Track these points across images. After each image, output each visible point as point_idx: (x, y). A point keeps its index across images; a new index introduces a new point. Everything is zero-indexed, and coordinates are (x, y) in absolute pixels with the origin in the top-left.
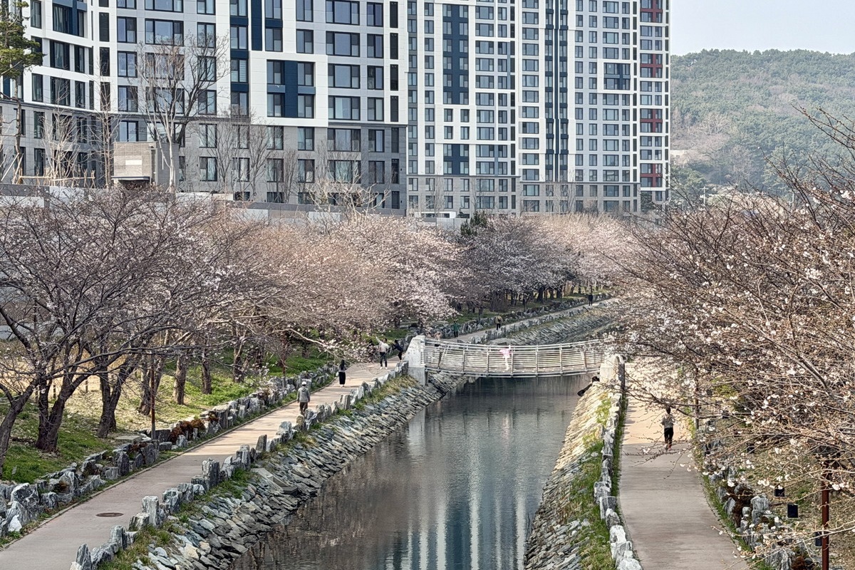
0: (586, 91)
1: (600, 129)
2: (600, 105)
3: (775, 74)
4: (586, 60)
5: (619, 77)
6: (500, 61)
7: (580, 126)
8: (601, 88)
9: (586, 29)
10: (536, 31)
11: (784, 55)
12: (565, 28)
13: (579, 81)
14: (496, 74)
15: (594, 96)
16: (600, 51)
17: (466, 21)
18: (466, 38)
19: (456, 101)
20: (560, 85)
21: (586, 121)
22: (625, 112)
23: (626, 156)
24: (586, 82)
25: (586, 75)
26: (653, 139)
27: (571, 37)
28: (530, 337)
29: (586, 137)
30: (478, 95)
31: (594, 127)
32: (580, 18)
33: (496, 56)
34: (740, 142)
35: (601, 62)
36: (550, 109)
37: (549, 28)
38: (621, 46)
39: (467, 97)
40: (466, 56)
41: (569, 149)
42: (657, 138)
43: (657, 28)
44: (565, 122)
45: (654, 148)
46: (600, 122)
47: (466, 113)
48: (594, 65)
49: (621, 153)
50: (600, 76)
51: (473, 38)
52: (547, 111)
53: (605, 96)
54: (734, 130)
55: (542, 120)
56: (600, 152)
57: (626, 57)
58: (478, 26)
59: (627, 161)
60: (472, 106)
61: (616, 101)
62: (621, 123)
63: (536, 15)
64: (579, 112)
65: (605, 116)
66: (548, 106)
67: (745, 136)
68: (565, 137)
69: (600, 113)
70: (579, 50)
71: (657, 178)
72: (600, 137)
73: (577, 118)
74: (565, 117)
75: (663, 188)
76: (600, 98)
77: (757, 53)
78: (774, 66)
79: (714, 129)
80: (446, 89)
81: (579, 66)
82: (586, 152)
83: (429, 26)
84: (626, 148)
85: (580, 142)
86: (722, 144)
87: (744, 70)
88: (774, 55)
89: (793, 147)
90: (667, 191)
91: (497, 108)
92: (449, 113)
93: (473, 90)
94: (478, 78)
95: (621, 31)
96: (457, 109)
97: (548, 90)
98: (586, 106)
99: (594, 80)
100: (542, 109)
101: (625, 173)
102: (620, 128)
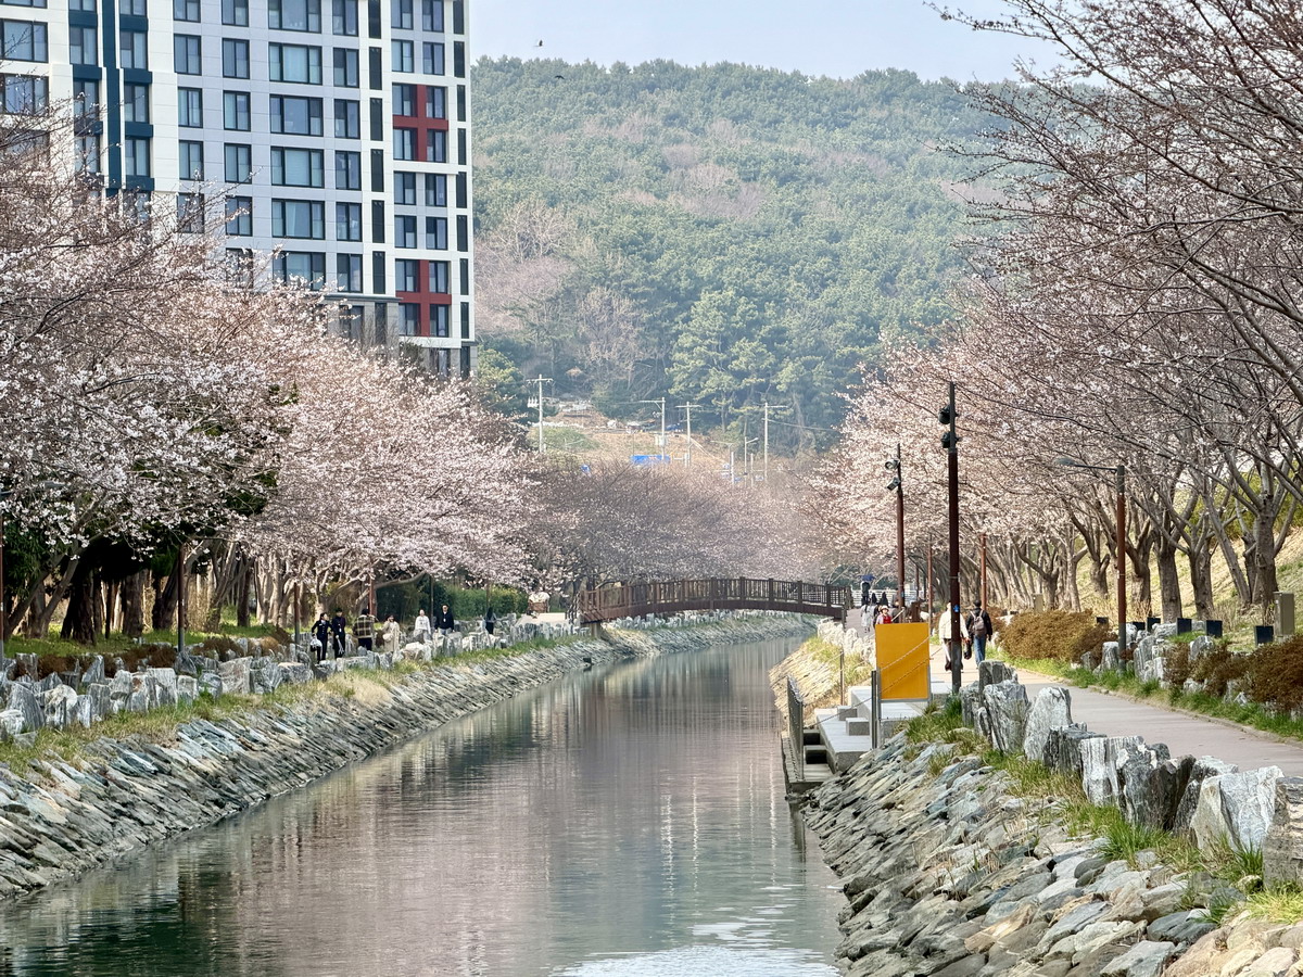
1: (261, 109)
3: (670, 119)
7: (192, 97)
11: (687, 75)
21: (213, 81)
22: (344, 57)
23: (347, 205)
26: (421, 183)
28: (34, 804)
29: (215, 137)
31: (241, 102)
34: (604, 278)
36: (88, 33)
41: (155, 174)
42: (431, 179)
44: (140, 80)
45: (422, 212)
46: (261, 85)
49: (332, 195)
52: (77, 40)
54: (586, 246)
55: (58, 70)
56: (262, 190)
59: (354, 223)
61: (313, 19)
62: (330, 92)
64: (188, 48)
65: (276, 67)
66: (80, 21)
67: (618, 263)
68: (142, 133)
69: (261, 57)
71: (434, 308)
72: (262, 137)
73: (182, 68)
74: (139, 65)
75: (455, 341)
77: (621, 69)
78: (666, 101)
82: (215, 189)
84: (349, 180)
85: (193, 150)
86: (556, 286)
87: (593, 107)
88: (663, 76)
89: (749, 293)
90: (465, 350)
98: (212, 29)
100: (60, 33)
101: (347, 263)
102: (329, 109)
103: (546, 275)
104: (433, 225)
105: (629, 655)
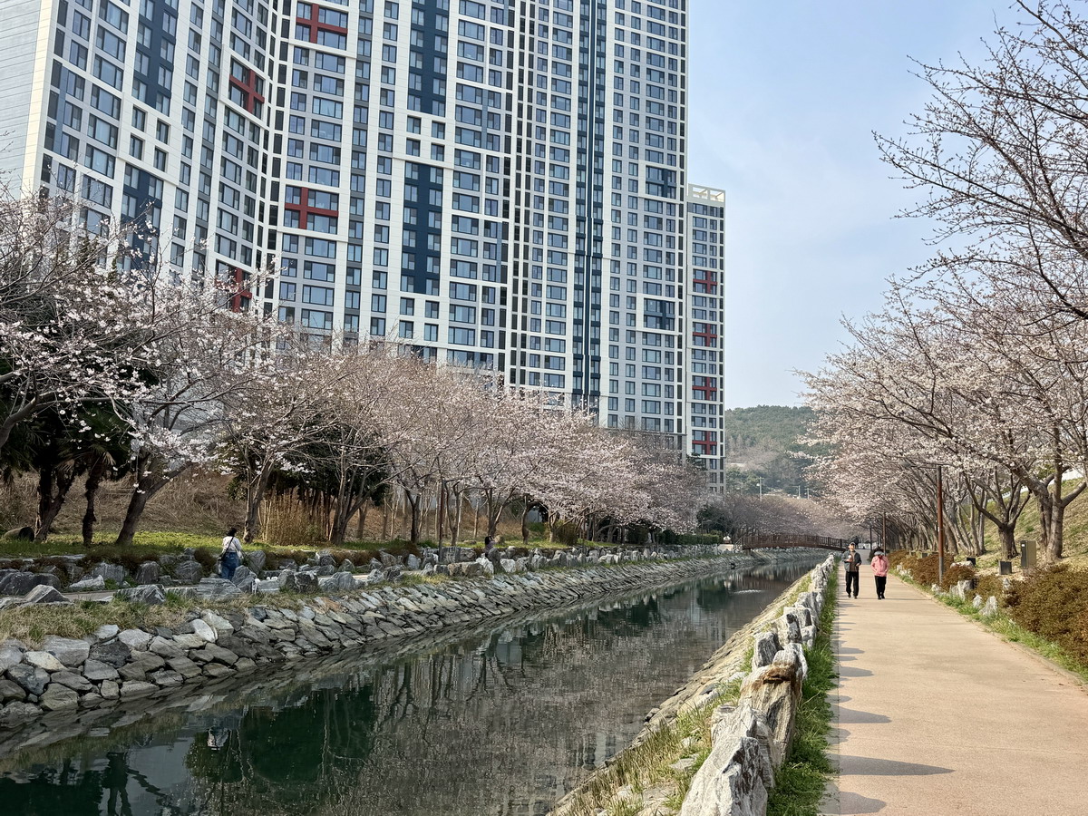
0: (623, 327)
1: (639, 370)
2: (639, 343)
4: (623, 293)
5: (662, 315)
6: (487, 246)
7: (615, 365)
8: (640, 326)
9: (624, 259)
10: (565, 255)
12: (599, 257)
13: (615, 315)
14: (481, 261)
15: (633, 334)
16: (640, 285)
17: (439, 188)
18: (438, 210)
19: (420, 289)
20: (591, 318)
21: (622, 360)
22: (668, 354)
23: (669, 403)
24: (623, 317)
25: (623, 309)
26: (707, 407)
27: (606, 267)
29: (622, 379)
30: (454, 285)
31: (632, 368)
32: (617, 247)
33: (481, 238)
35: (641, 297)
36: (579, 344)
37: (579, 254)
38: (664, 282)
39: (436, 285)
40: (438, 233)
41: (601, 390)
42: (711, 406)
43: (712, 299)
44: (597, 359)
45: (708, 416)
46: (639, 363)
47: (434, 307)
48: (633, 300)
49: (663, 399)
50: (640, 311)
51: (448, 211)
52: (575, 346)
53: (645, 334)
55: (569, 354)
57: (671, 294)
58: (456, 197)
59: (671, 409)
60: (444, 298)
61: (658, 342)
62: (663, 366)
63: (565, 238)
64: (614, 350)
65: (645, 357)
66: (577, 340)
68: (597, 377)
69: (639, 353)
70: (615, 281)
71: (711, 446)
72: (639, 379)
73: (612, 356)
74: (597, 355)
75: (718, 457)
76: (639, 337)
79: (766, 448)
80: (404, 272)
81: (615, 298)
82: (622, 396)
83: (384, 187)
84: (670, 395)
85: (614, 383)
86: (773, 458)
90: (722, 460)
91: (480, 305)
92: (409, 304)
93: (446, 278)
94: (454, 263)
95: (664, 266)
96: (420, 300)
97: (577, 322)
98: (622, 343)
99: (633, 317)
100: (569, 343)
101: (668, 422)
102: (663, 371)
103: (771, 456)
104: (711, 420)
105: (763, 562)
